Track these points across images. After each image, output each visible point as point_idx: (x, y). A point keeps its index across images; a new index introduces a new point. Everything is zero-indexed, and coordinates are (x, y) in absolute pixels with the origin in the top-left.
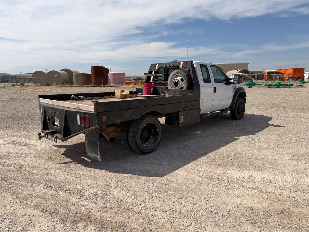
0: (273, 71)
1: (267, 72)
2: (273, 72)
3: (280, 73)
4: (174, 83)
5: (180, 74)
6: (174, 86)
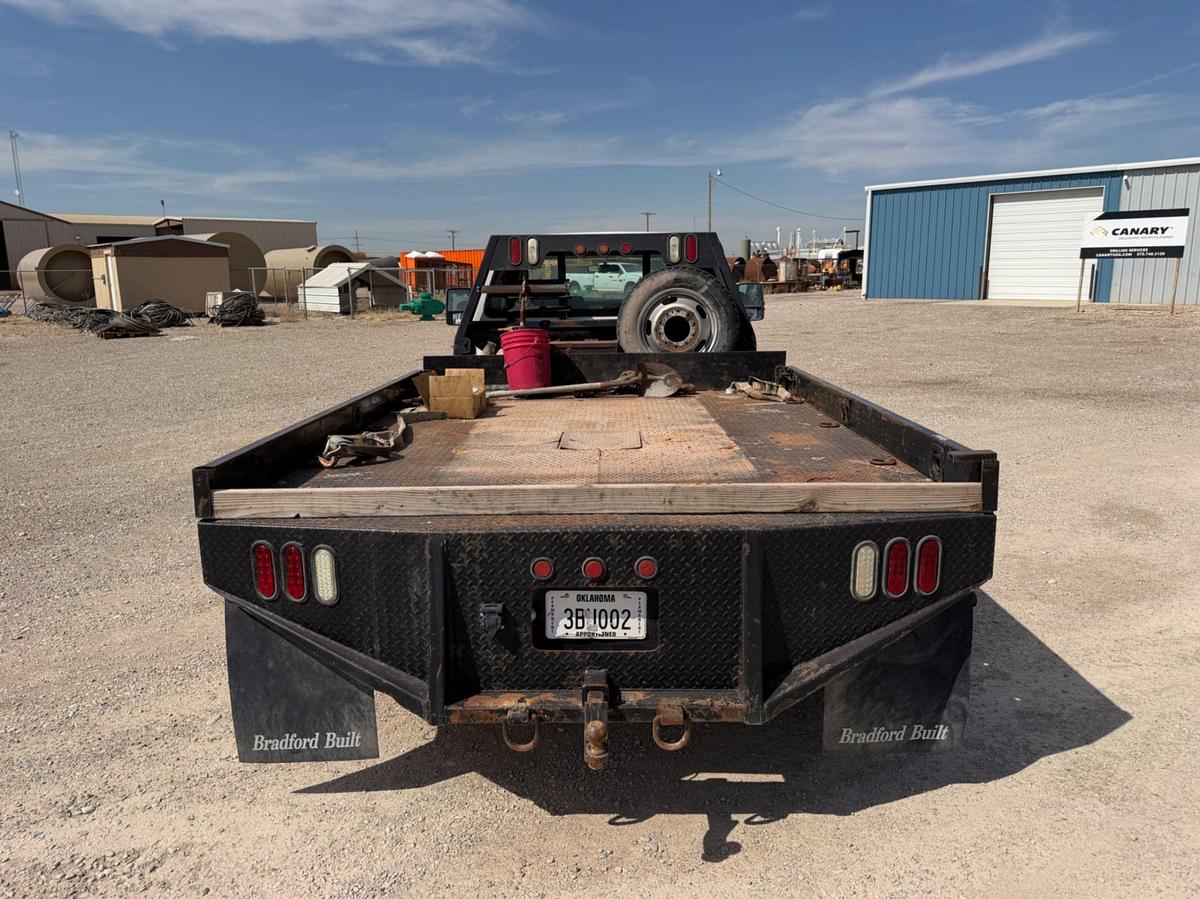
0: (430, 255)
1: (411, 259)
2: (431, 259)
3: (459, 265)
4: (662, 328)
5: (691, 288)
6: (664, 337)
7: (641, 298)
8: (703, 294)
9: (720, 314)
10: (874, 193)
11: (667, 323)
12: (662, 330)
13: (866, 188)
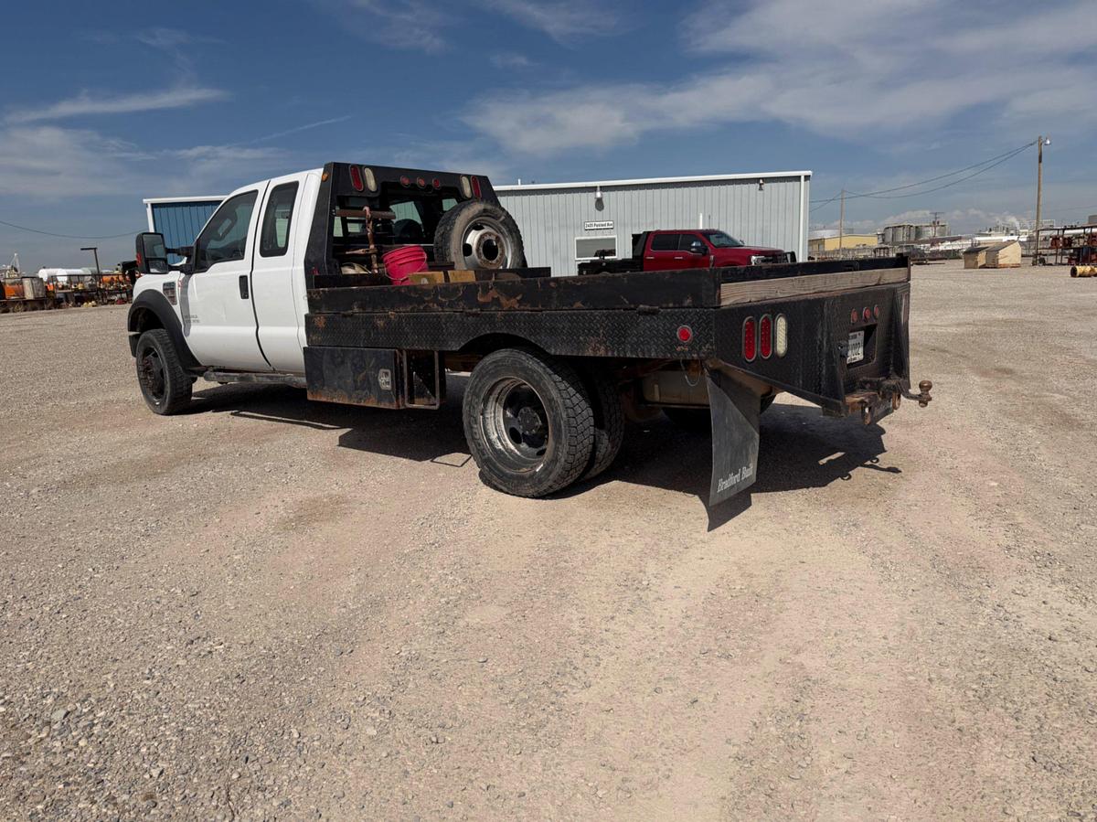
4: (481, 248)
5: (493, 218)
6: (483, 257)
7: (463, 224)
8: (501, 222)
9: (513, 238)
10: (154, 206)
11: (484, 245)
12: (481, 251)
13: (145, 201)
